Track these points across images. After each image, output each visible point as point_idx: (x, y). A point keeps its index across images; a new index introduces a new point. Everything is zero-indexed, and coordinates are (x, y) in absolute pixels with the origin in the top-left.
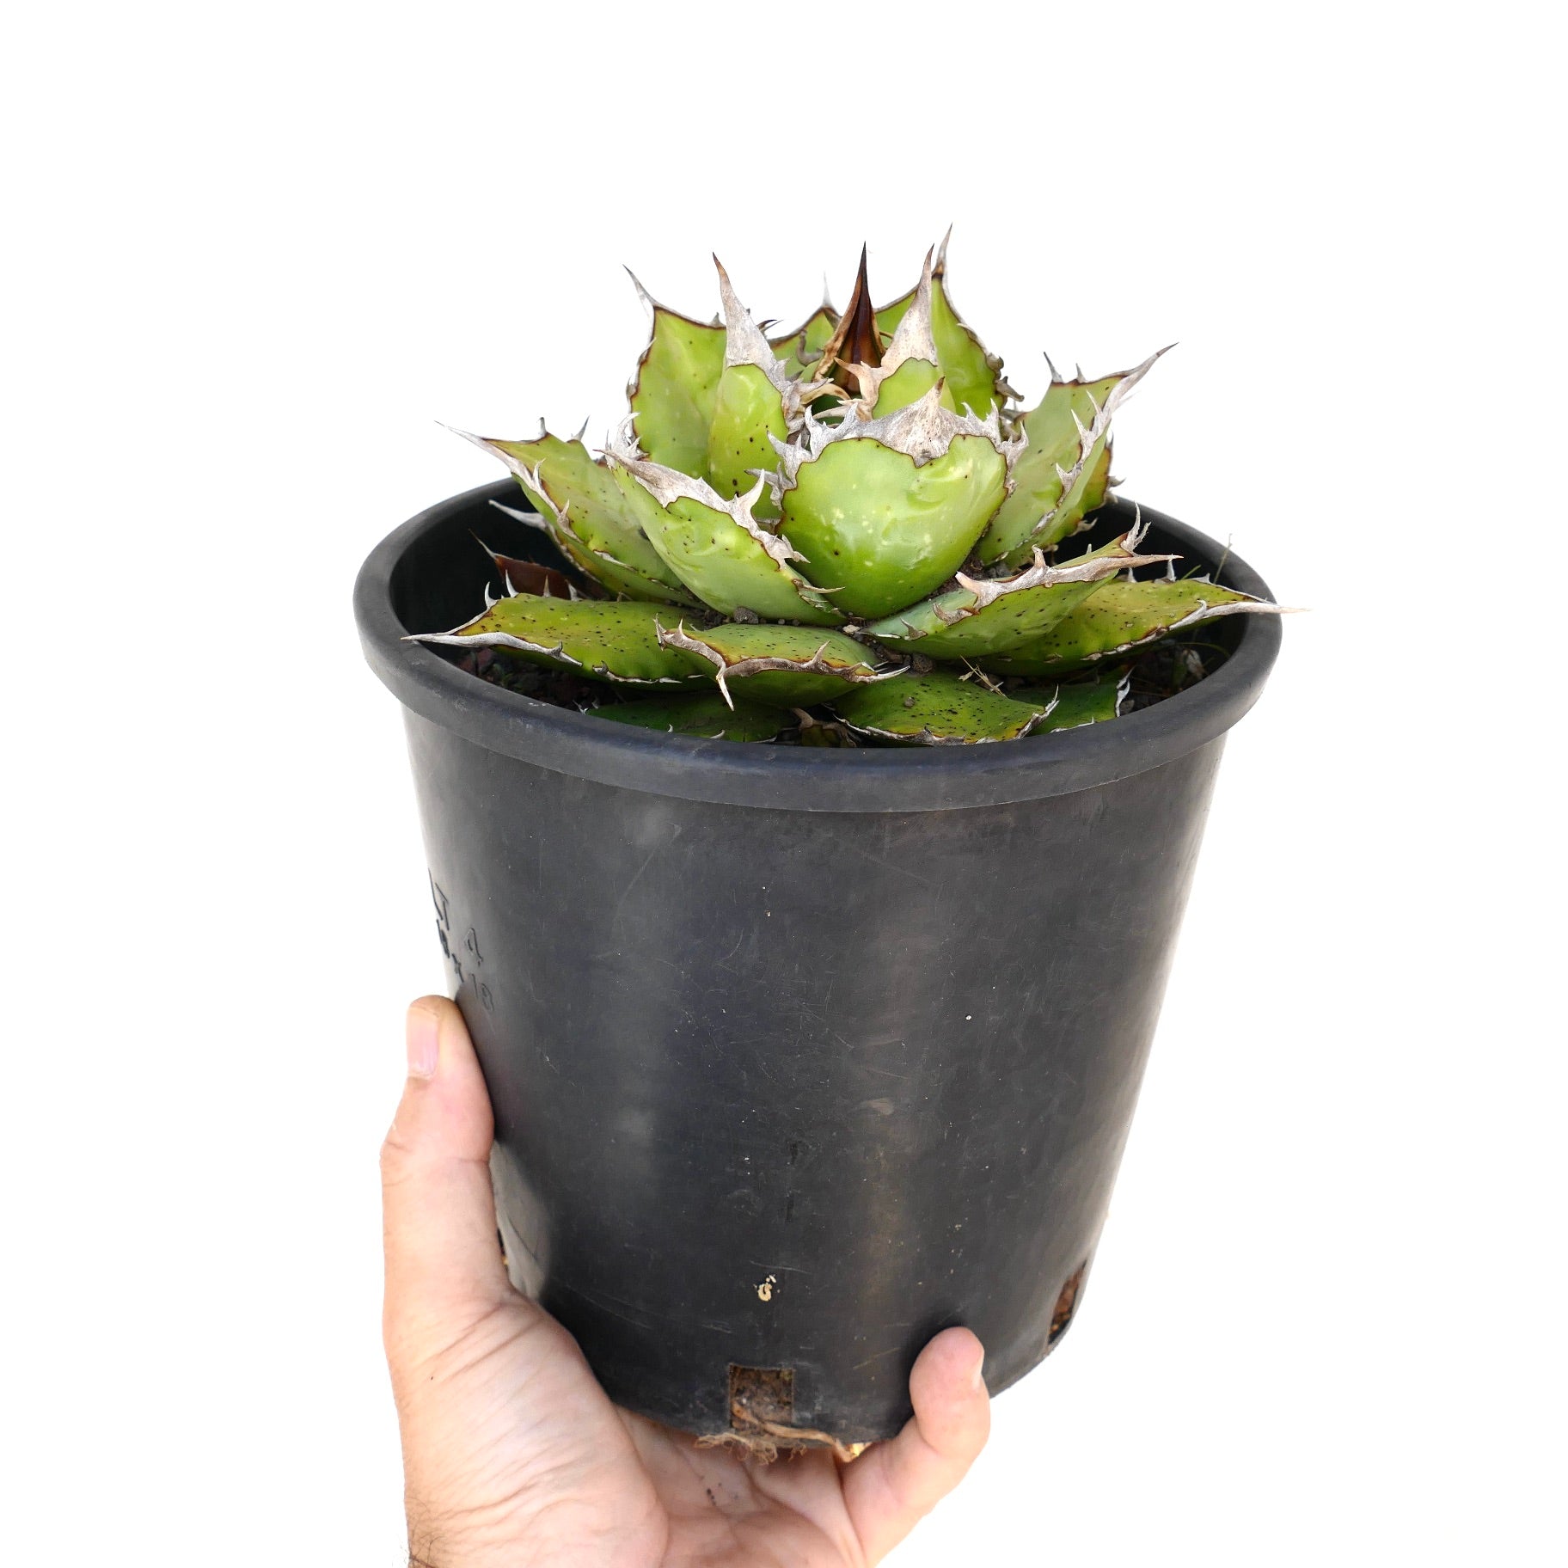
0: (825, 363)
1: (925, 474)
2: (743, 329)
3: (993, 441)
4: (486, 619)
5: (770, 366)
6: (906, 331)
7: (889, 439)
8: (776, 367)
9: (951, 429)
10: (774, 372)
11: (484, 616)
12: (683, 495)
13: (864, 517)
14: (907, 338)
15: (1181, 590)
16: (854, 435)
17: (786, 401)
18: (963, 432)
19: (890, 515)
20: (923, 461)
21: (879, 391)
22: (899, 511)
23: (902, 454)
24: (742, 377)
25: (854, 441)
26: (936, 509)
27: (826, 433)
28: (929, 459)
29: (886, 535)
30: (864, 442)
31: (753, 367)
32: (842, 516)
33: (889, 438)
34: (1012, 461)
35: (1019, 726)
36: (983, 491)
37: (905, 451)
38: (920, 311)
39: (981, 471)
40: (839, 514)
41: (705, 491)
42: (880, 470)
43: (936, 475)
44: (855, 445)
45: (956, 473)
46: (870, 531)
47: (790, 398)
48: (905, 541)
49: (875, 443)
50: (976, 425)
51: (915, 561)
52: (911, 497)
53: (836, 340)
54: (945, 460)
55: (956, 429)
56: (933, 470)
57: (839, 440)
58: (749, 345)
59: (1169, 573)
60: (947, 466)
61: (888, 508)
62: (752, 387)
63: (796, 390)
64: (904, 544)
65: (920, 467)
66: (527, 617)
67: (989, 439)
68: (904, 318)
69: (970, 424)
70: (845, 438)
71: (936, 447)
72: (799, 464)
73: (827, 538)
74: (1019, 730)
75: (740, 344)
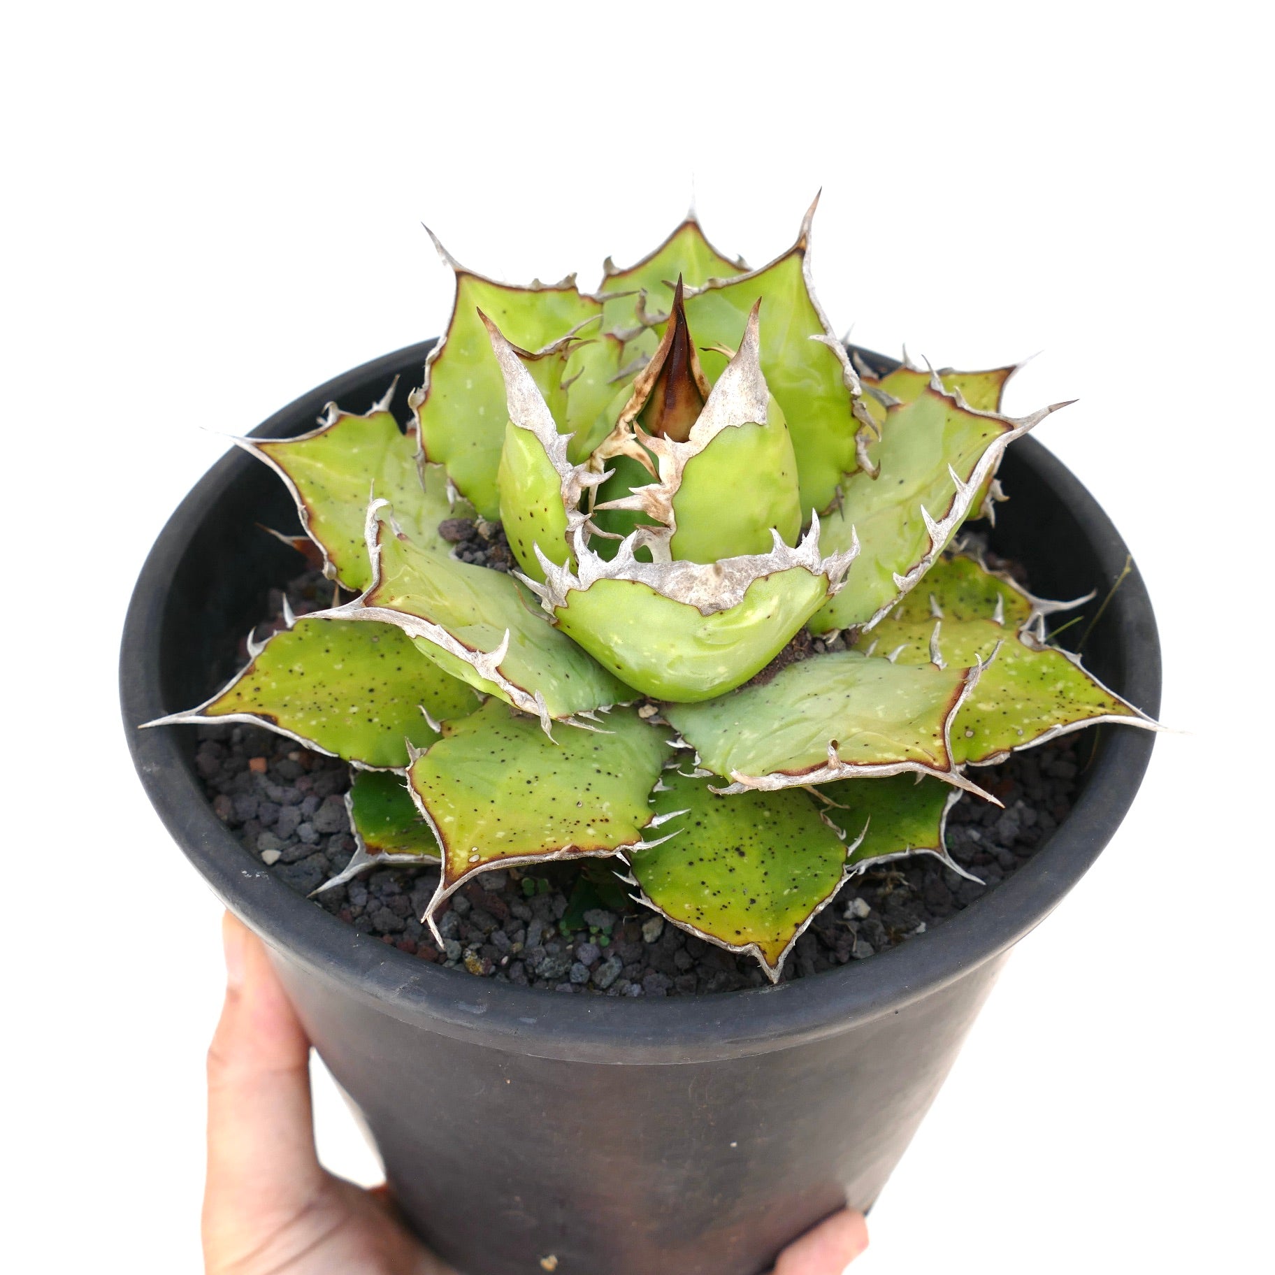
0: (632, 407)
1: (713, 623)
2: (520, 390)
3: (809, 568)
4: (247, 678)
5: (550, 442)
6: (724, 393)
7: (667, 591)
8: (556, 443)
9: (750, 575)
10: (554, 448)
11: (245, 674)
12: (423, 635)
13: (645, 648)
14: (725, 402)
15: (1044, 669)
16: (628, 577)
17: (565, 490)
18: (765, 573)
19: (674, 653)
20: (711, 611)
21: (683, 475)
22: (686, 650)
23: (684, 604)
24: (520, 442)
25: (628, 583)
26: (732, 648)
27: (596, 566)
28: (719, 610)
29: (671, 665)
30: (640, 587)
31: (532, 435)
32: (620, 642)
33: (667, 589)
34: (836, 575)
35: (798, 919)
36: (794, 615)
37: (687, 602)
38: (743, 369)
39: (792, 599)
40: (616, 639)
41: (444, 638)
42: (658, 614)
43: (726, 623)
44: (628, 586)
45: (754, 617)
46: (654, 660)
47: (570, 488)
48: (694, 673)
49: (651, 591)
50: (785, 559)
51: (708, 685)
52: (698, 641)
53: (646, 381)
54: (739, 609)
55: (754, 573)
56: (723, 618)
57: (610, 577)
58: (527, 410)
59: (1038, 631)
60: (743, 612)
61: (672, 646)
62: (530, 460)
63: (576, 479)
64: (692, 675)
65: (708, 615)
66: (297, 668)
67: (803, 567)
68: (723, 375)
69: (777, 560)
70: (617, 577)
71: (726, 598)
72: (567, 589)
73: (607, 653)
74: (797, 926)
75: (518, 405)
